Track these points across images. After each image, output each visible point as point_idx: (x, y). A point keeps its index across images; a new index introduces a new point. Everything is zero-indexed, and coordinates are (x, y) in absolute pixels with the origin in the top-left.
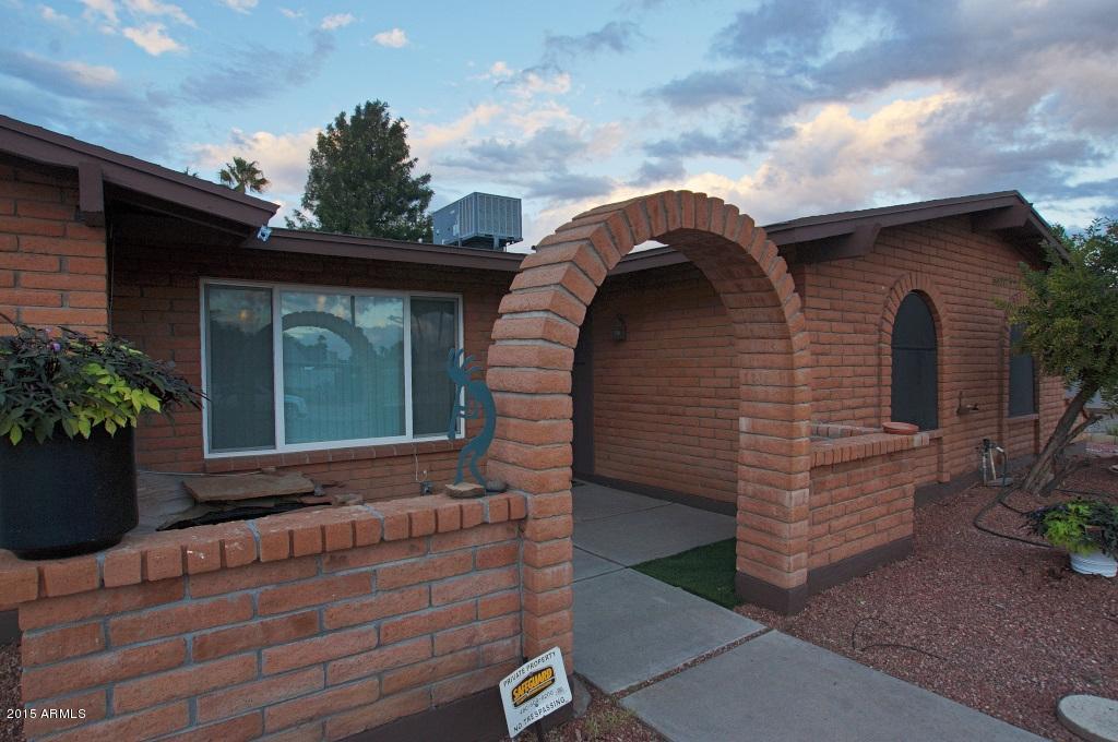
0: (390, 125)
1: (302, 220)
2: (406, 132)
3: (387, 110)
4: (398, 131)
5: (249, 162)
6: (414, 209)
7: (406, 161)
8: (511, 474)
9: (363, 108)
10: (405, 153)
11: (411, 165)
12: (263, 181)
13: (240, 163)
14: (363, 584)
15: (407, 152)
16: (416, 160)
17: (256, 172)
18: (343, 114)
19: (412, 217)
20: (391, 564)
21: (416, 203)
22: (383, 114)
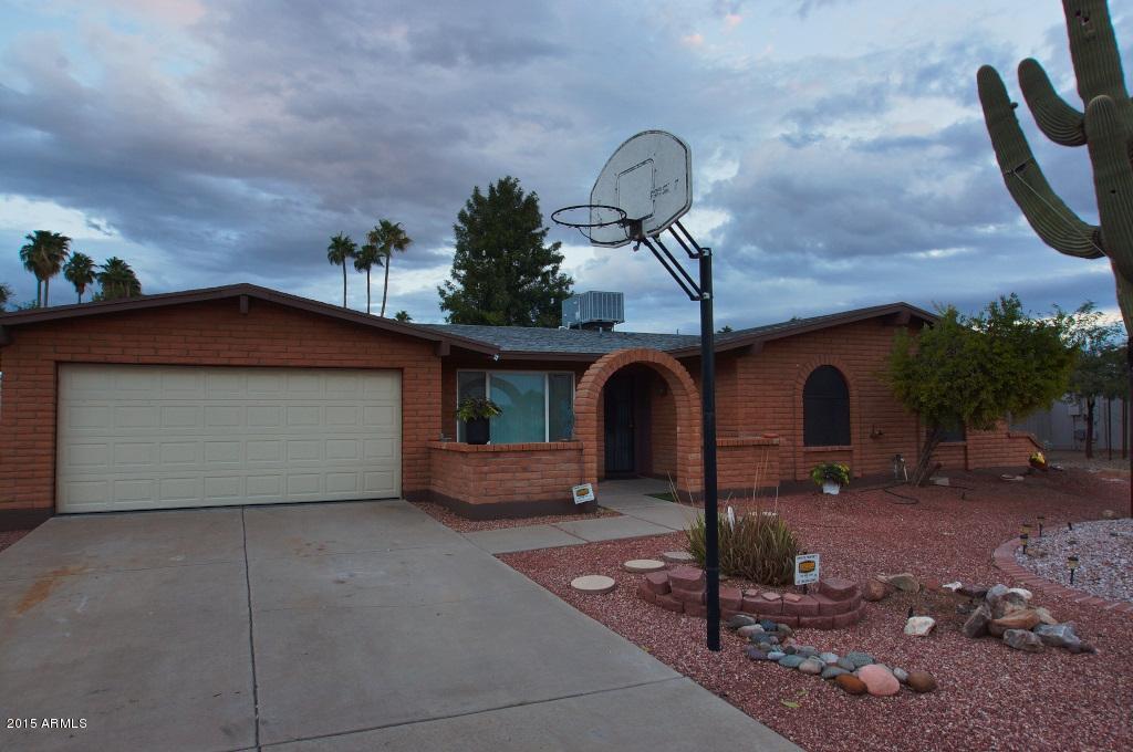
0: (524, 198)
1: (451, 288)
2: (538, 203)
3: (519, 185)
4: (531, 203)
5: (394, 223)
6: (548, 272)
7: (538, 230)
8: (579, 437)
9: (496, 186)
10: (539, 224)
11: (543, 234)
12: (407, 241)
13: (385, 225)
14: (538, 461)
15: (540, 222)
16: (548, 229)
17: (400, 232)
18: (477, 190)
19: (545, 280)
20: (546, 457)
21: (548, 268)
22: (516, 190)
